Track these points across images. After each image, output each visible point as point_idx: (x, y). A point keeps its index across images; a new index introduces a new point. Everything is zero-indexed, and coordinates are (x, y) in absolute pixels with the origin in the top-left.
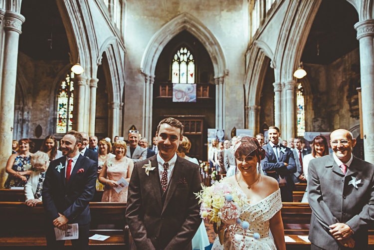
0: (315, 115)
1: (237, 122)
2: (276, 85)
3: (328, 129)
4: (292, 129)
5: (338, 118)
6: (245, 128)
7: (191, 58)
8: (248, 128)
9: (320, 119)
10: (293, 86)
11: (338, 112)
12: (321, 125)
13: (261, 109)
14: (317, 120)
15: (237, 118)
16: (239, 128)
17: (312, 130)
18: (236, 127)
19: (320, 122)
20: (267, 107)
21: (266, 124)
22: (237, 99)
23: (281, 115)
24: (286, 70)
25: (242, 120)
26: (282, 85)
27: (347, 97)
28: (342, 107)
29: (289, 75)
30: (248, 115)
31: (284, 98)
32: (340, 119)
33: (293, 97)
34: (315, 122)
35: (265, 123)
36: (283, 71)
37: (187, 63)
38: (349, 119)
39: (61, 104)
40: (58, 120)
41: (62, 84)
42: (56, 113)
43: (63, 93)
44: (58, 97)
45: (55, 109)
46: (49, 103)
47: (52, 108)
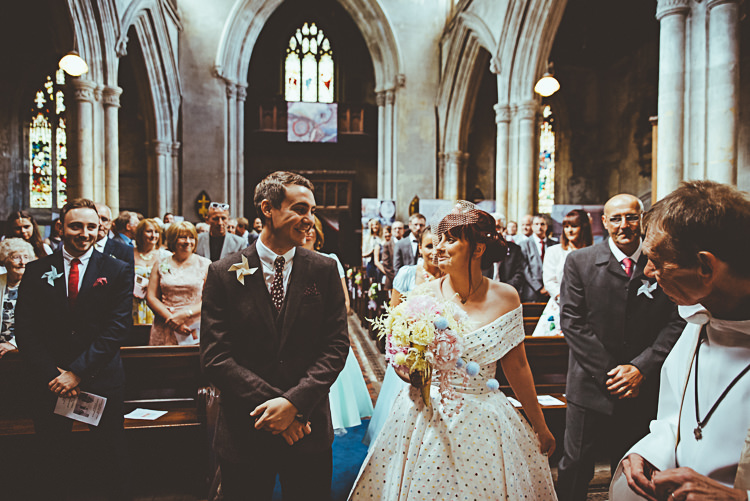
0: (574, 171)
1: (421, 185)
2: (501, 108)
3: (598, 200)
4: (529, 198)
5: (618, 177)
6: (437, 197)
7: (326, 46)
8: (442, 198)
9: (582, 180)
10: (533, 113)
11: (617, 165)
12: (585, 191)
13: (470, 157)
14: (578, 182)
15: (422, 177)
16: (426, 198)
17: (567, 201)
18: (419, 196)
19: (583, 184)
20: (482, 155)
21: (478, 190)
22: (422, 137)
23: (507, 171)
24: (521, 78)
25: (432, 182)
26: (513, 109)
27: (636, 136)
28: (625, 155)
29: (526, 88)
30: (443, 171)
31: (514, 137)
32: (620, 179)
33: (532, 135)
34: (573, 185)
35: (477, 186)
36: (515, 80)
37: (318, 58)
38: (636, 179)
39: (37, 142)
40: (31, 178)
41: (35, 97)
42: (25, 162)
43: (40, 117)
44: (28, 127)
45: (23, 155)
46: (9, 139)
47: (16, 153)
